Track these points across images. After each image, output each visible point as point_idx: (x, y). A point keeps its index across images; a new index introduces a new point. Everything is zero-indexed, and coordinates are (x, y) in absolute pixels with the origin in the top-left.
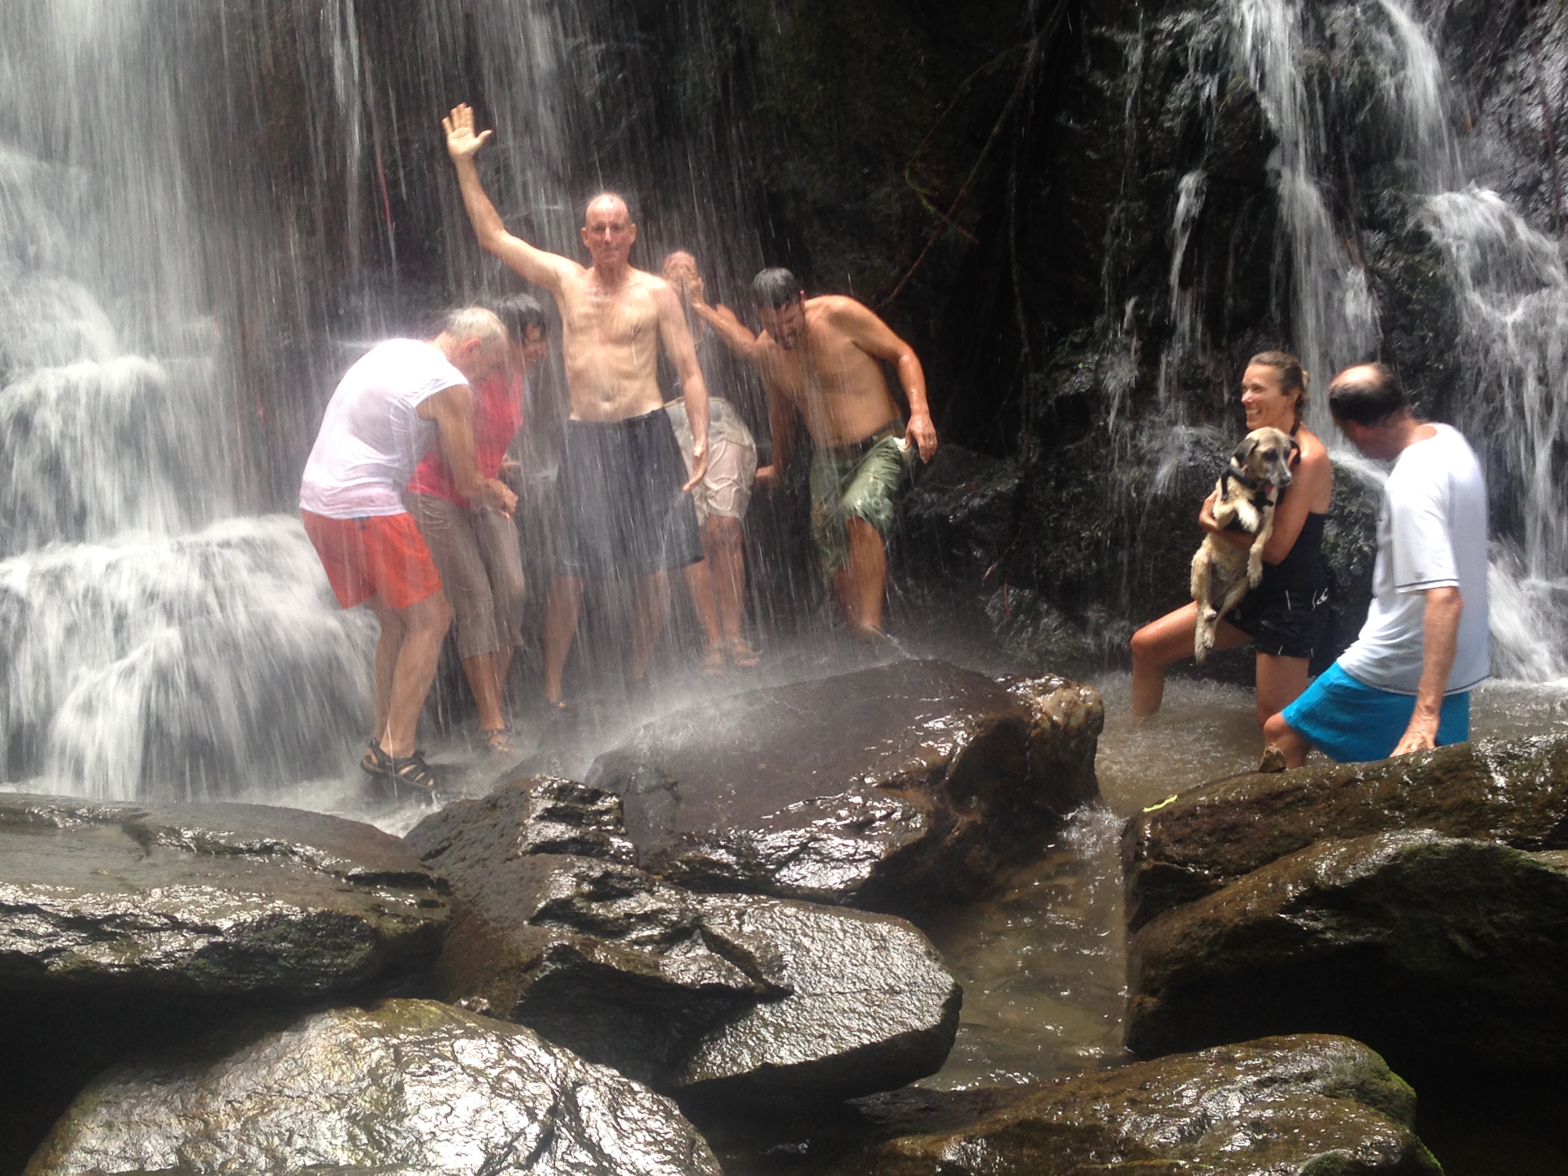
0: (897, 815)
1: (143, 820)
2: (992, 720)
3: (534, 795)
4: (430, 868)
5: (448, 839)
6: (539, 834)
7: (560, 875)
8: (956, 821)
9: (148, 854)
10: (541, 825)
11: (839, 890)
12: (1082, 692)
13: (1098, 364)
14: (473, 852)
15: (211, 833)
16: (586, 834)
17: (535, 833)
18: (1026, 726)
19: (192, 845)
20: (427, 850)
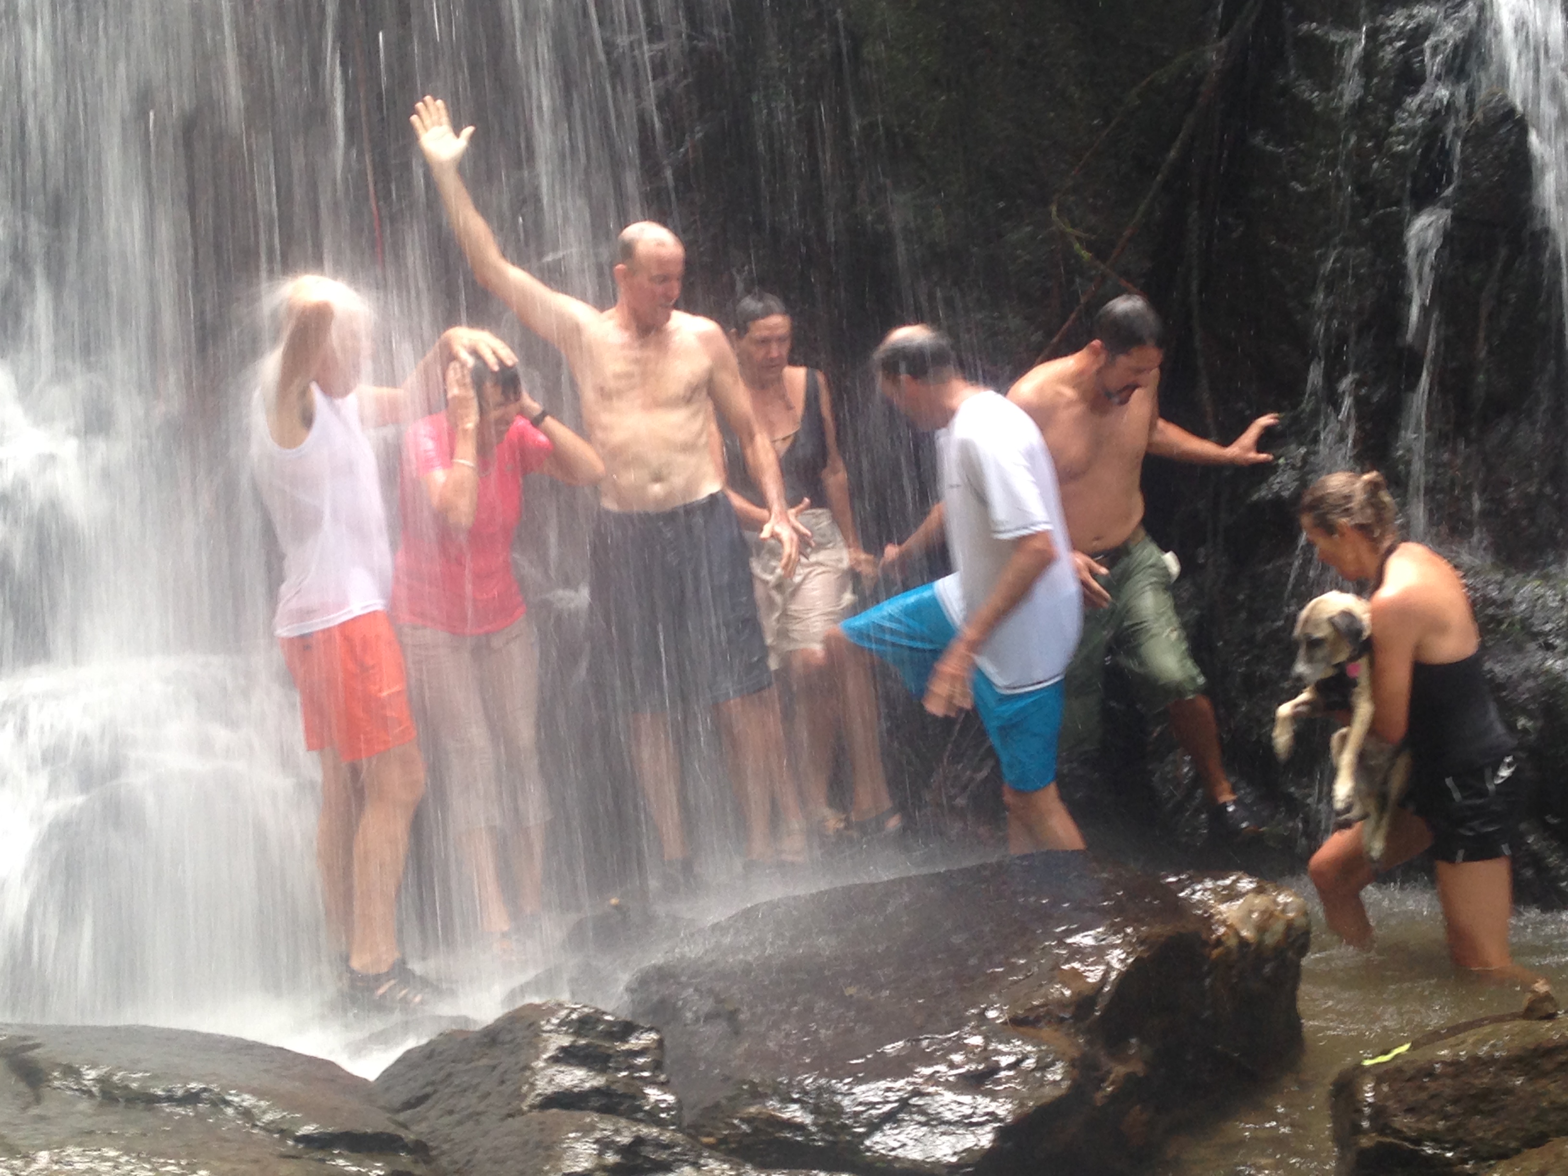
0: (1030, 1063)
1: (33, 1053)
2: (1160, 936)
3: (548, 1027)
4: (404, 1126)
5: (433, 1083)
6: (551, 1081)
7: (577, 1140)
8: (1109, 1072)
9: (38, 1100)
10: (554, 1069)
11: (950, 1165)
12: (1281, 899)
13: (1305, 460)
14: (463, 1103)
15: (120, 1074)
16: (613, 1082)
17: (546, 1080)
18: (1205, 943)
19: (94, 1089)
20: (404, 1098)
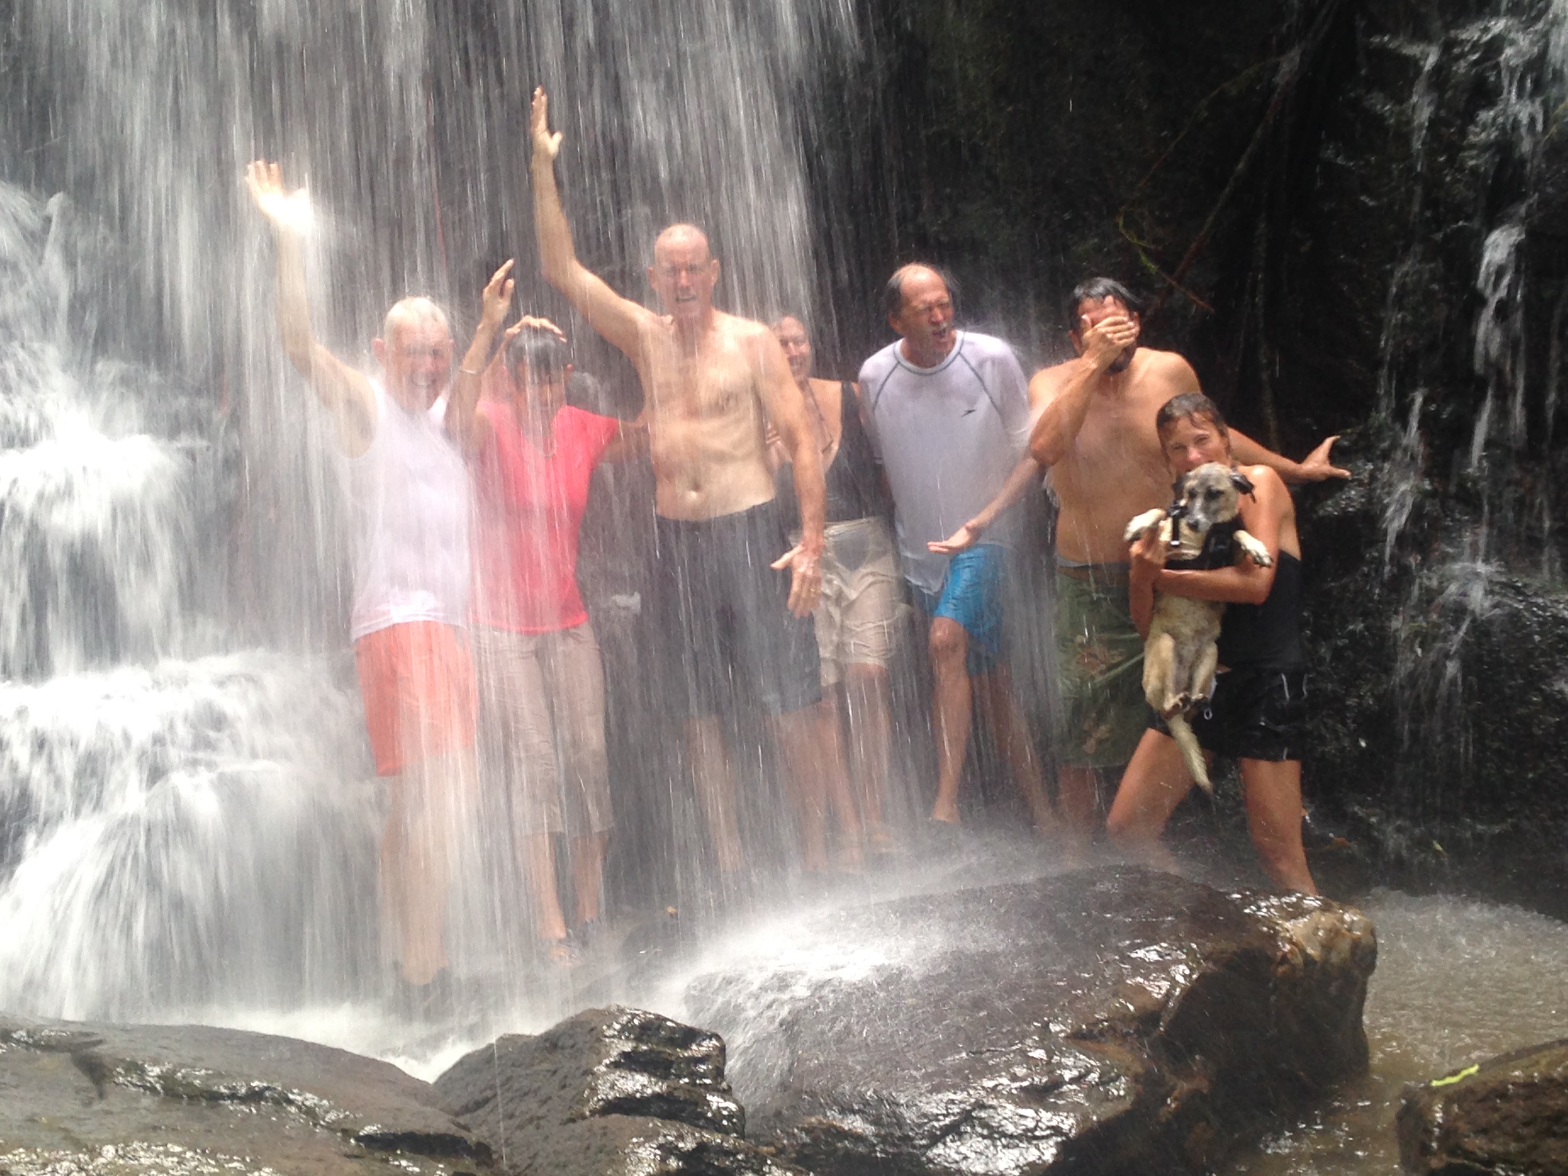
0: (1093, 1077)
1: (96, 1049)
2: (1222, 952)
3: (608, 1033)
4: (465, 1128)
5: (492, 1087)
6: (612, 1088)
7: (639, 1145)
8: (1173, 1089)
9: (102, 1095)
10: (615, 1076)
12: (1347, 917)
13: (1373, 477)
14: (523, 1107)
15: (183, 1071)
16: (675, 1089)
17: (608, 1085)
18: (1270, 960)
19: (158, 1086)
20: (464, 1101)
